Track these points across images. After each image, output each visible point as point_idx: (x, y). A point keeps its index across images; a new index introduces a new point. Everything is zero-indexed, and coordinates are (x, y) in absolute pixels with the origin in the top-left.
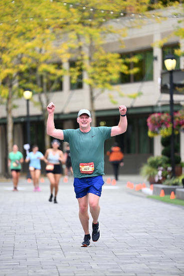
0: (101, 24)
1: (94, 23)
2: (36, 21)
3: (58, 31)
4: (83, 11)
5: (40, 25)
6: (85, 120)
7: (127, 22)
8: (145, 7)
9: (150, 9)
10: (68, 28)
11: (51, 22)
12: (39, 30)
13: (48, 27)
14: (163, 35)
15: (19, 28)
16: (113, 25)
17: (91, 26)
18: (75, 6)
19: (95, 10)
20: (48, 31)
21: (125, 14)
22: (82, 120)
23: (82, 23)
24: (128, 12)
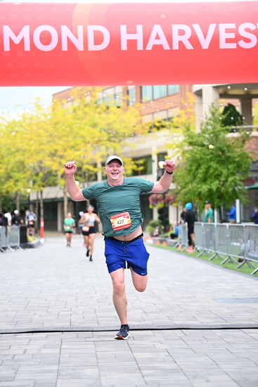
0: (120, 141)
1: (117, 140)
2: (81, 139)
3: (95, 145)
4: (109, 133)
5: (84, 142)
6: (116, 169)
7: (136, 139)
8: (147, 131)
9: (149, 132)
10: (100, 143)
11: (90, 140)
12: (83, 144)
13: (89, 143)
14: (158, 147)
15: (71, 144)
16: (128, 141)
17: (114, 142)
18: (105, 130)
19: (117, 133)
20: (89, 145)
21: (135, 135)
22: (112, 169)
23: (109, 140)
24: (136, 133)
